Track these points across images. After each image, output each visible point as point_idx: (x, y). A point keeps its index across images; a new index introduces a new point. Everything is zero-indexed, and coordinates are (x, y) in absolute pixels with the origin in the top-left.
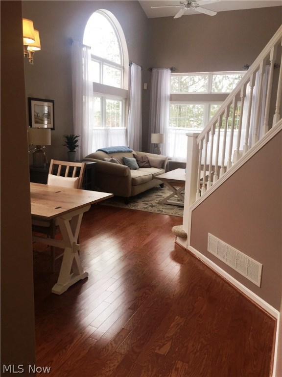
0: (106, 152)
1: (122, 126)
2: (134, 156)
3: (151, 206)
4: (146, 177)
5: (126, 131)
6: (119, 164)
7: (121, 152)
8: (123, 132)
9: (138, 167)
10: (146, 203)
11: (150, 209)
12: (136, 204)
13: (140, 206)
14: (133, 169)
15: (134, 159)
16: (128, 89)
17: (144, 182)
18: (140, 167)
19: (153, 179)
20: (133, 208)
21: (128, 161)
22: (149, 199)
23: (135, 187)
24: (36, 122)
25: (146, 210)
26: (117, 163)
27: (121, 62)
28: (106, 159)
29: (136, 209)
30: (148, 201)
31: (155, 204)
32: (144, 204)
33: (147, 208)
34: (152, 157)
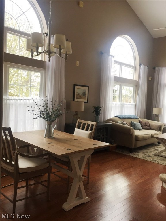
0: (120, 118)
1: (133, 103)
2: (140, 121)
3: (148, 156)
4: (147, 136)
5: (136, 105)
6: (127, 126)
7: (130, 118)
8: (134, 106)
9: (141, 129)
10: (146, 153)
11: (147, 158)
12: (138, 153)
13: (141, 155)
14: (138, 130)
15: (139, 124)
16: (137, 80)
17: (144, 139)
18: (143, 129)
19: (151, 138)
20: (135, 156)
21: (134, 124)
22: (148, 151)
23: (138, 142)
24: (77, 98)
25: (144, 158)
26: (126, 125)
27: (134, 65)
28: (119, 122)
29: (137, 157)
30: (147, 152)
31: (152, 155)
32: (144, 154)
33: (145, 157)
34: (152, 123)
